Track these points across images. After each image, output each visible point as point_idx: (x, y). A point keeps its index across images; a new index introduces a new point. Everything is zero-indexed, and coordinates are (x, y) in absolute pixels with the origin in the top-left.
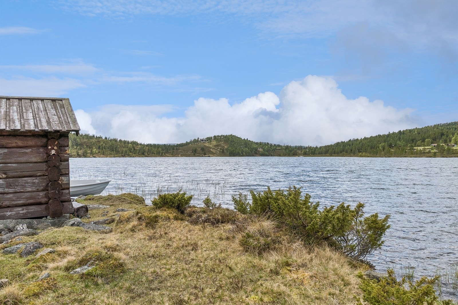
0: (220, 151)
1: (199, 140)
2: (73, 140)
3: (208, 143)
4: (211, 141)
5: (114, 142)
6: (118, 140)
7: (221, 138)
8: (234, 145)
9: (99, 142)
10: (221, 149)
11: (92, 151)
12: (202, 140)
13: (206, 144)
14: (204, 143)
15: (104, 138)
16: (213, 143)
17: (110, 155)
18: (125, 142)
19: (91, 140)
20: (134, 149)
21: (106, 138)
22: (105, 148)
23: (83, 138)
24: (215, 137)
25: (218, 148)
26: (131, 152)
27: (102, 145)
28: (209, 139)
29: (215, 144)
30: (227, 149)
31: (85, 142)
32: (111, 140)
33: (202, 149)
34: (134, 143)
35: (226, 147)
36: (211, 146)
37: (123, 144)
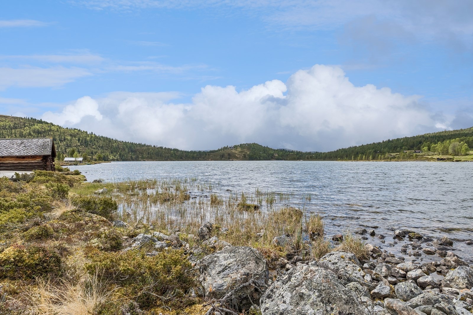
0: (243, 156)
1: (228, 147)
2: (129, 148)
3: (235, 149)
4: (237, 148)
5: (160, 149)
6: (164, 148)
7: (245, 146)
8: (254, 151)
9: (149, 149)
10: (244, 154)
11: (142, 156)
12: (230, 148)
13: (232, 151)
14: (231, 149)
15: (153, 146)
16: (239, 149)
17: (156, 159)
18: (169, 149)
19: (143, 148)
20: (175, 155)
21: (154, 146)
22: (153, 154)
23: (137, 146)
24: (241, 145)
25: (242, 154)
26: (172, 157)
27: (151, 151)
28: (236, 147)
29: (240, 151)
30: (248, 155)
31: (138, 149)
32: (158, 148)
33: (229, 155)
34: (176, 150)
35: (248, 153)
36: (237, 152)
37: (167, 150)
